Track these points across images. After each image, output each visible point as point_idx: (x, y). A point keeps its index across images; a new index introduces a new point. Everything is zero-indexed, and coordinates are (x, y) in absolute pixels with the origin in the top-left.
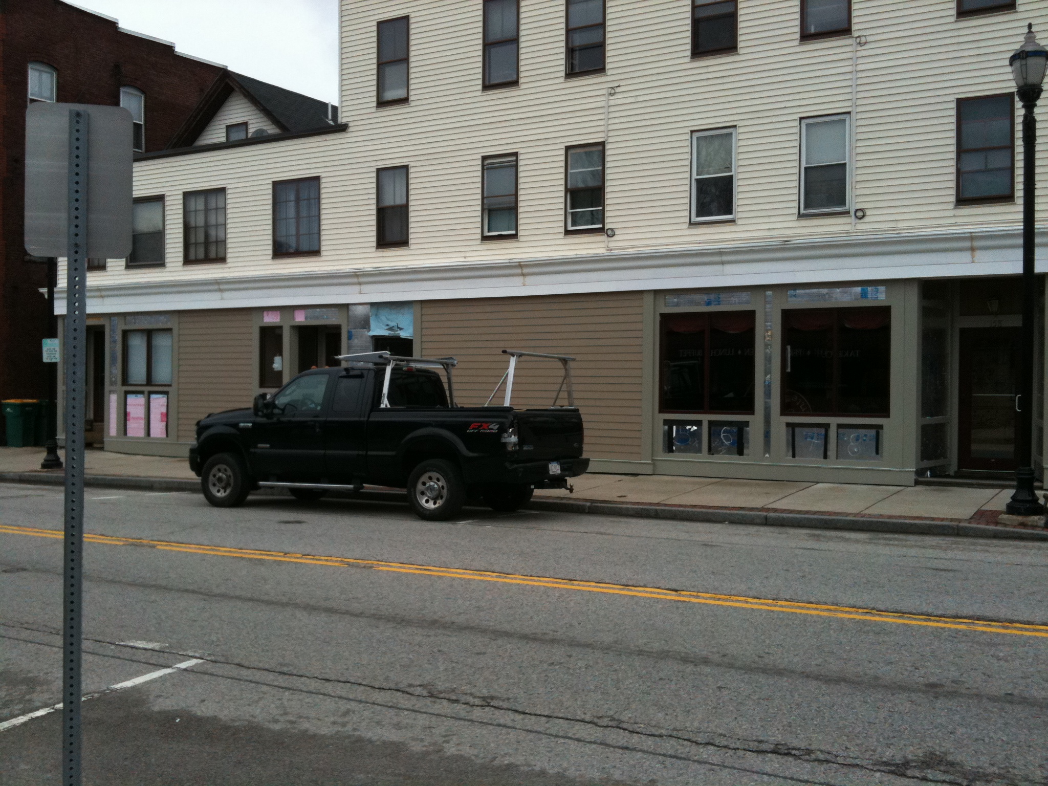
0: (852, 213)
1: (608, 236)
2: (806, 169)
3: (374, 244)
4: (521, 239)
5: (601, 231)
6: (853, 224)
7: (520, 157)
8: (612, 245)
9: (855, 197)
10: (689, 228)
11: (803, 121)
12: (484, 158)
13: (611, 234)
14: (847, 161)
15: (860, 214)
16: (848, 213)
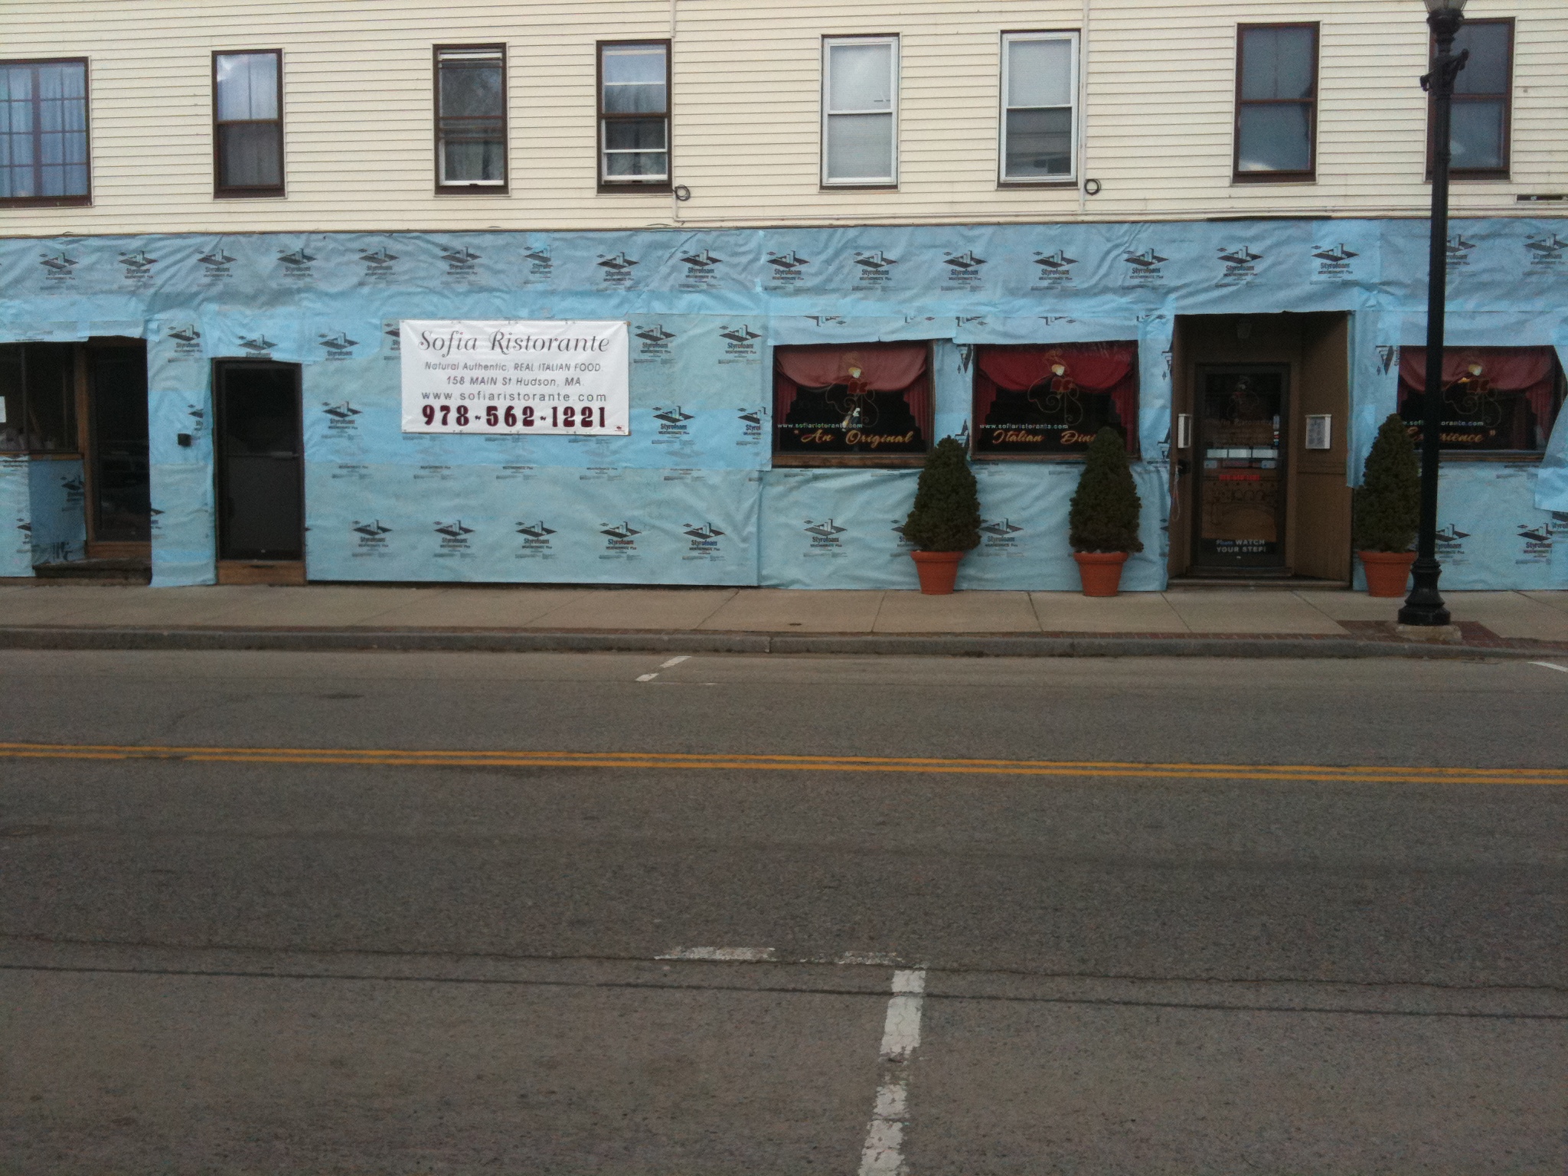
0: (1081, 184)
1: (678, 197)
2: (1009, 111)
3: (211, 189)
4: (514, 194)
5: (664, 187)
6: (1081, 202)
7: (510, 52)
8: (685, 214)
9: (1086, 161)
10: (820, 194)
11: (1005, 36)
12: (438, 49)
13: (684, 194)
14: (1073, 104)
15: (1092, 187)
16: (1074, 184)
